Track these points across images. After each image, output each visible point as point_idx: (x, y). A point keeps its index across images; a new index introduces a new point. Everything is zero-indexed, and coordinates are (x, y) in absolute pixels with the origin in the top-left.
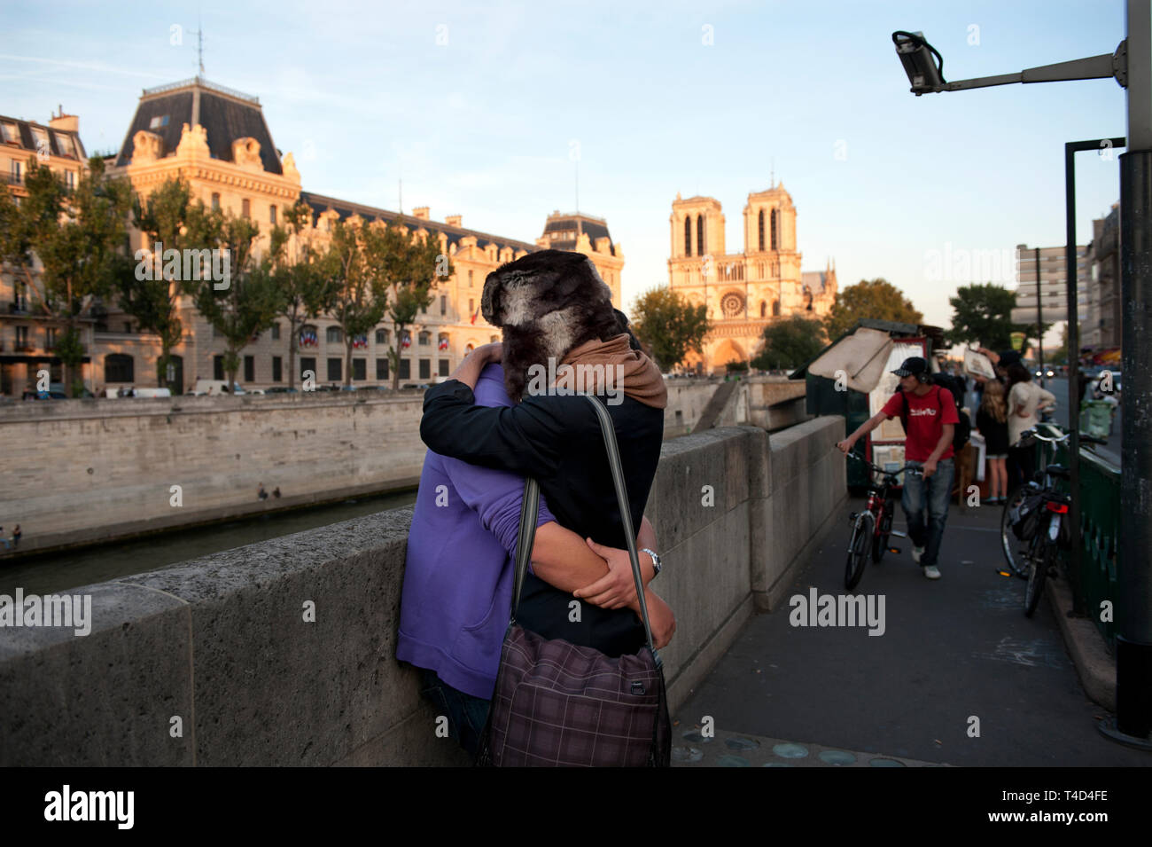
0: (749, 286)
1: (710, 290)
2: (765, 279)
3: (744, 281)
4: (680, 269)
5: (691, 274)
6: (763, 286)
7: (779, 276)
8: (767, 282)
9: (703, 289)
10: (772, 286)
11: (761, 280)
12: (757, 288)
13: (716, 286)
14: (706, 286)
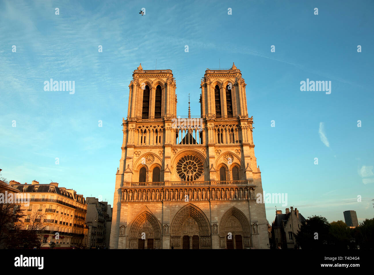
0: (211, 149)
1: (168, 151)
2: (225, 144)
3: (204, 144)
4: (137, 130)
5: (148, 134)
6: (223, 151)
7: (241, 141)
8: (227, 146)
9: (162, 150)
10: (233, 151)
11: (221, 144)
12: (218, 152)
13: (174, 148)
14: (164, 147)
